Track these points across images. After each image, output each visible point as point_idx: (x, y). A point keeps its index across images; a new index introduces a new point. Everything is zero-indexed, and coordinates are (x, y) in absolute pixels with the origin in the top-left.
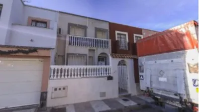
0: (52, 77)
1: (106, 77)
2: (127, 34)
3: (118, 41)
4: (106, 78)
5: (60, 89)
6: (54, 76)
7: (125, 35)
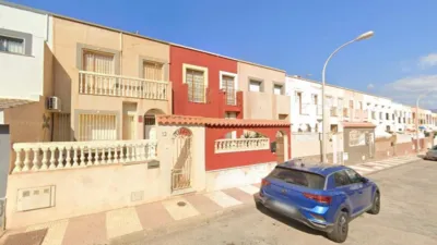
0: (17, 169)
1: (144, 162)
2: (206, 70)
3: (186, 85)
4: (146, 165)
5: (36, 192)
6: (22, 166)
7: (202, 73)
